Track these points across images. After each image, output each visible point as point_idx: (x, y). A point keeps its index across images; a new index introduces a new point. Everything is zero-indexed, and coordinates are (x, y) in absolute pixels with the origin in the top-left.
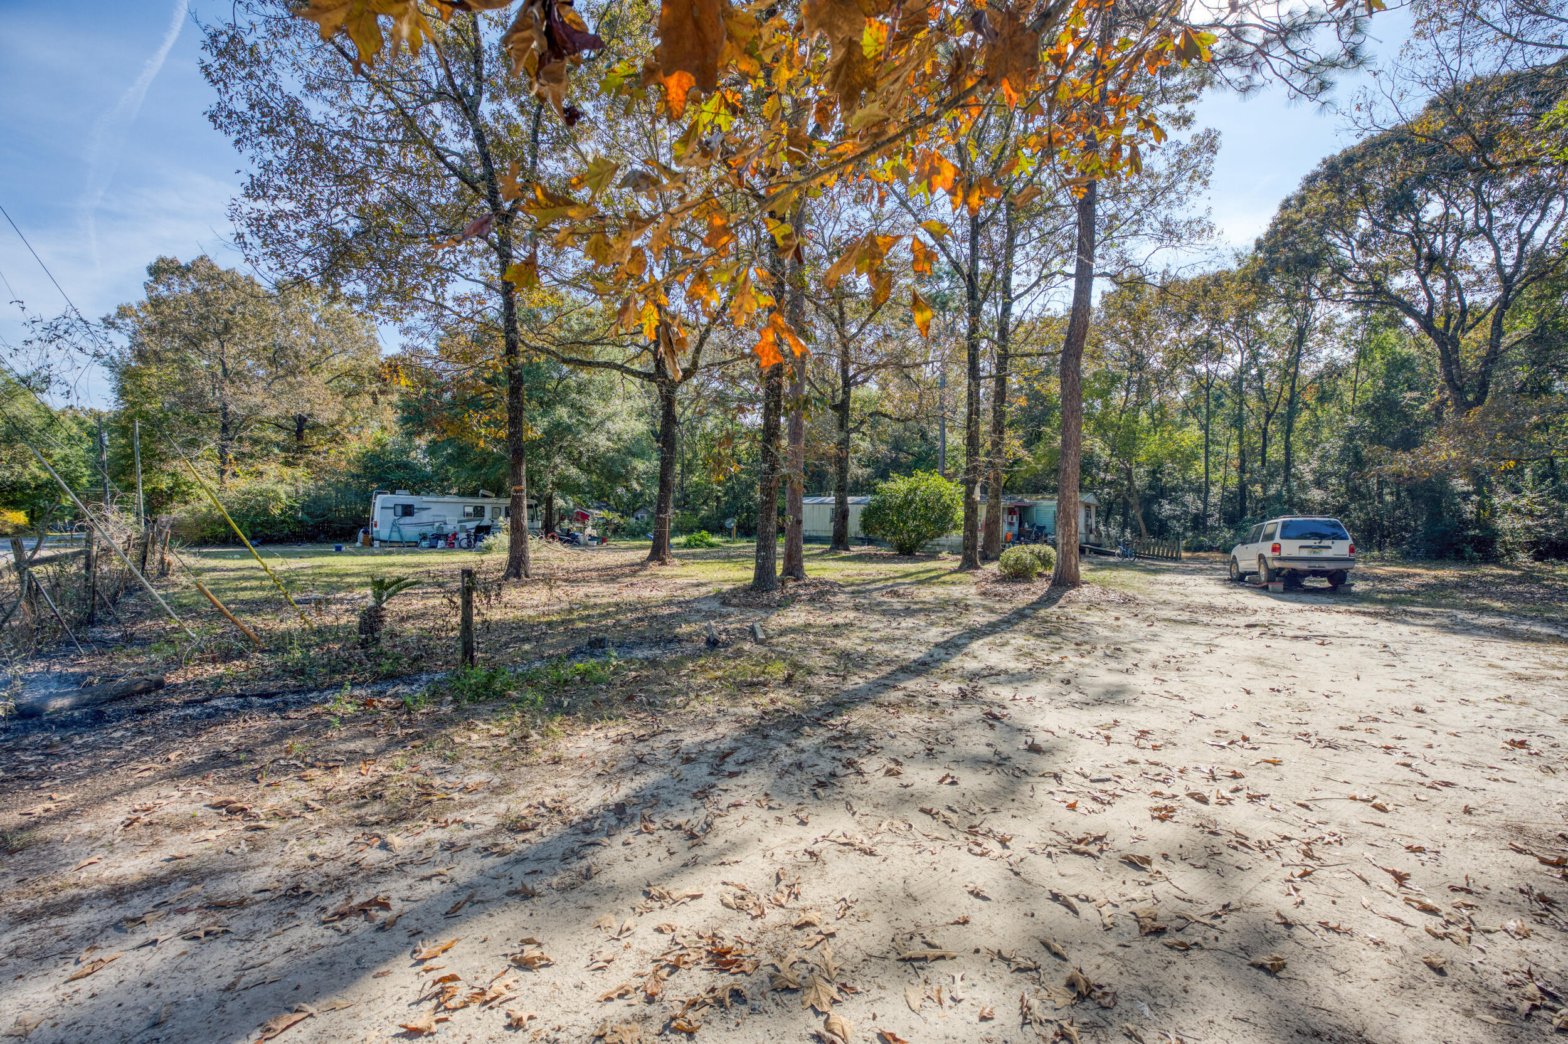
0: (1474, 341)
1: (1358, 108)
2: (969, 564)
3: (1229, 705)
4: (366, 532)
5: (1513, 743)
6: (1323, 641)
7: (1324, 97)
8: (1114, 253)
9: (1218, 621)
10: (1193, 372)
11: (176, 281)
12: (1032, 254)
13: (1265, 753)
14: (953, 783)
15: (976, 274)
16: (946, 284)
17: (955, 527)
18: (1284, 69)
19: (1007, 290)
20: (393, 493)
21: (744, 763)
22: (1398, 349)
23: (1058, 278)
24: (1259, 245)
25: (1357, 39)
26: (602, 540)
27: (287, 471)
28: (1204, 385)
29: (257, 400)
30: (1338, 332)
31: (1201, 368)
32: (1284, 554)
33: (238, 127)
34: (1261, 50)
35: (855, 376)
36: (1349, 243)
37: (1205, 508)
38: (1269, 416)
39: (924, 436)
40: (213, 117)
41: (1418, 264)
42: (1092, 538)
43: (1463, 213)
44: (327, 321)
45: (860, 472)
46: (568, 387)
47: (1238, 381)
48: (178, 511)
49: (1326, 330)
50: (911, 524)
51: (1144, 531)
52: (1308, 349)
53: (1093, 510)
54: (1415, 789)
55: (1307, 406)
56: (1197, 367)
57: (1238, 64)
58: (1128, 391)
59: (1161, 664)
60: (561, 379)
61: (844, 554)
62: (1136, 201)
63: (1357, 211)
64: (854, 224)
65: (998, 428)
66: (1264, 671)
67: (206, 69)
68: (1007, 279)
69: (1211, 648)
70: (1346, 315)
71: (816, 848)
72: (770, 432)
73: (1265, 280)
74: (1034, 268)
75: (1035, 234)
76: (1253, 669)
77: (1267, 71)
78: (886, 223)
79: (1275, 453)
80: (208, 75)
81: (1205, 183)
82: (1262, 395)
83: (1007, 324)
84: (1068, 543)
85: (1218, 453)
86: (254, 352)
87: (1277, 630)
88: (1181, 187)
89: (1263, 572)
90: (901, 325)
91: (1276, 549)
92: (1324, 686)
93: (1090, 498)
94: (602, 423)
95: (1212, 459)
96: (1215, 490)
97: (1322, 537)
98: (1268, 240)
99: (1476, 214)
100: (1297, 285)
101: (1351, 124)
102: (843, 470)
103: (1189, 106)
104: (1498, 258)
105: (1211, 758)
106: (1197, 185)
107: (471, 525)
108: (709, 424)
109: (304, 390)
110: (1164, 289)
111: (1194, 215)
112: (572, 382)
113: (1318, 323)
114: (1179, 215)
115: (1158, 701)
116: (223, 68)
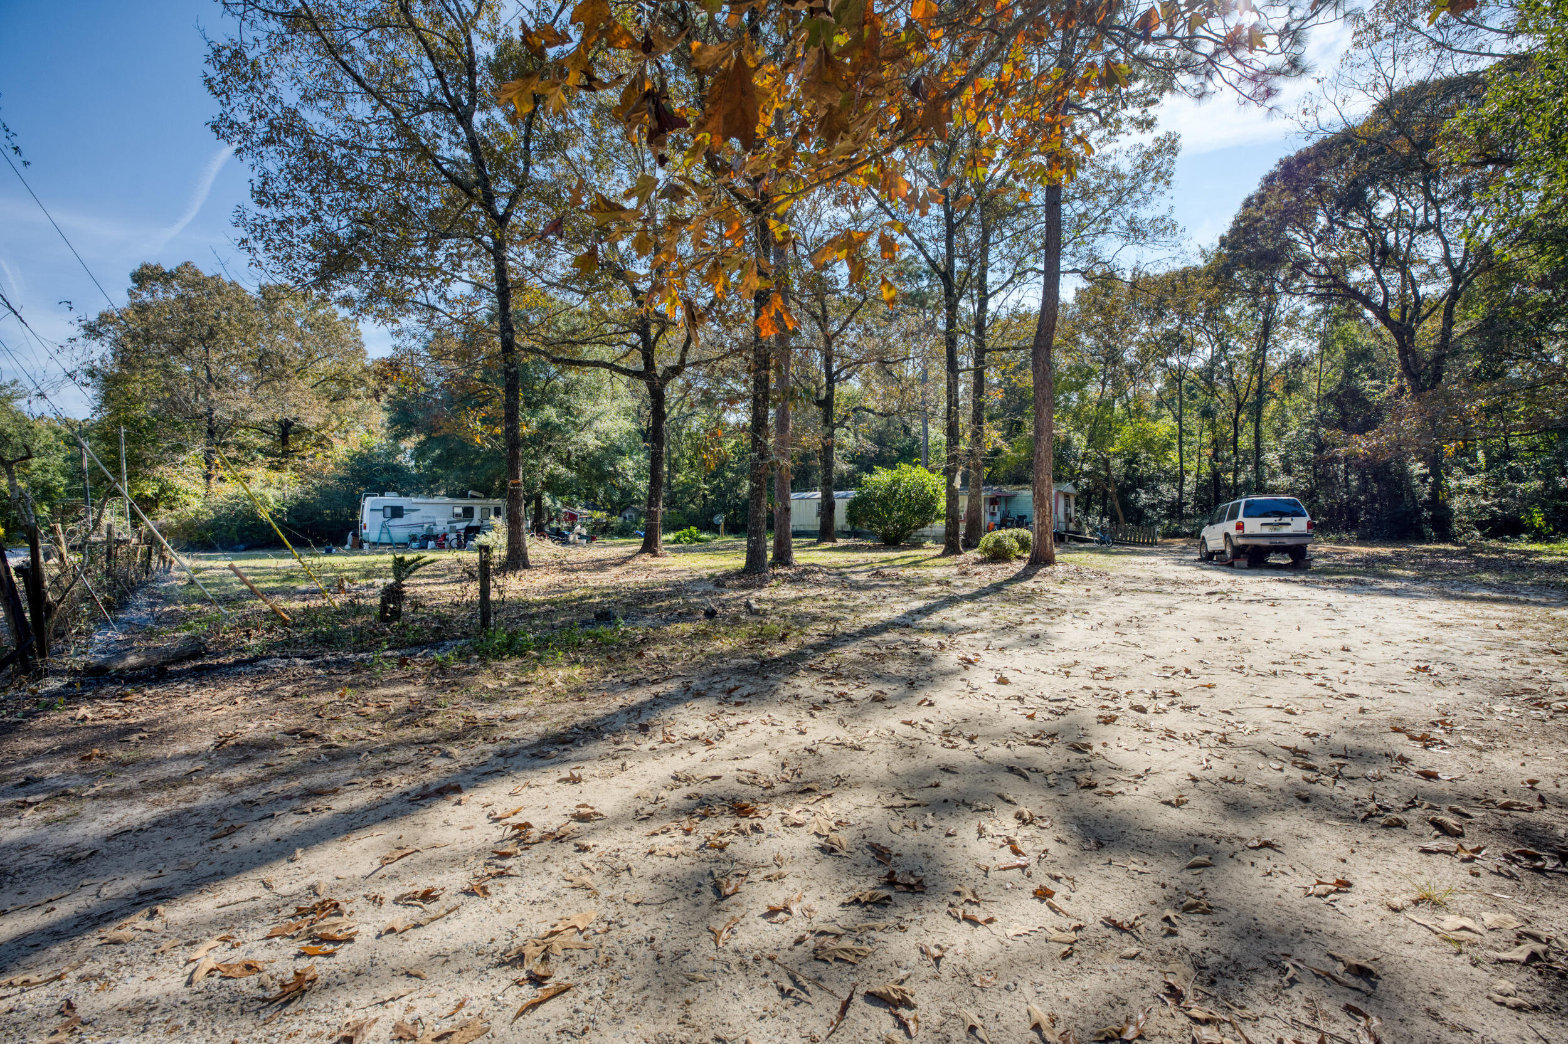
0: (1428, 330)
1: (1305, 112)
2: (952, 549)
3: (1178, 650)
4: (355, 535)
5: (1418, 669)
6: (1274, 602)
7: (1270, 103)
8: (1084, 250)
9: (1181, 590)
10: (1165, 365)
11: (159, 287)
12: (1005, 252)
13: (1204, 680)
14: (931, 704)
15: (952, 272)
16: (925, 283)
17: (938, 516)
18: (1233, 77)
19: (982, 286)
20: (382, 495)
21: (748, 695)
22: (1359, 340)
23: (1030, 275)
24: (1223, 242)
25: (1297, 50)
26: (591, 538)
27: (274, 476)
28: (1176, 377)
29: (243, 405)
30: (1304, 324)
31: (1173, 361)
32: (1247, 532)
33: (239, 137)
34: (1210, 60)
35: (838, 372)
36: (1309, 239)
37: (1181, 496)
38: (1239, 407)
39: (907, 431)
40: (215, 127)
41: (1373, 259)
42: (1072, 527)
43: (1415, 209)
44: (312, 326)
45: (845, 467)
46: (555, 387)
47: (1208, 374)
48: (164, 516)
49: (1290, 323)
50: (896, 514)
51: (1121, 519)
52: (1275, 342)
53: (1072, 500)
54: (1324, 700)
55: (1275, 396)
56: (1169, 360)
57: (1192, 72)
58: (1104, 384)
59: (1124, 622)
60: (549, 380)
61: (830, 545)
62: (1104, 200)
63: (1315, 208)
64: (834, 224)
65: (977, 419)
66: (1216, 626)
67: (209, 82)
68: (983, 276)
69: (1171, 610)
70: (1309, 309)
71: (814, 748)
72: (759, 423)
73: (1230, 275)
74: (1009, 266)
75: (1008, 233)
76: (1207, 625)
77: (1217, 79)
78: (866, 224)
79: (1245, 441)
80: (211, 87)
81: (1168, 183)
82: (1233, 386)
83: (984, 319)
84: (1043, 523)
85: (1191, 443)
86: (238, 357)
87: (1234, 596)
88: (1146, 187)
89: (1229, 550)
90: (882, 323)
91: (1240, 527)
92: (1269, 635)
93: (1068, 487)
94: (590, 422)
95: (1185, 448)
96: (1189, 478)
97: (1282, 514)
98: (1231, 236)
99: (1426, 211)
100: (1261, 280)
101: (1299, 128)
102: (828, 464)
103: (1152, 111)
104: (1447, 251)
105: (1158, 684)
106: (1160, 185)
107: (460, 526)
108: (695, 423)
109: (290, 394)
110: (1133, 285)
111: (1158, 213)
112: (560, 382)
113: (1283, 317)
114: (1145, 214)
115: (1116, 648)
116: (224, 81)
